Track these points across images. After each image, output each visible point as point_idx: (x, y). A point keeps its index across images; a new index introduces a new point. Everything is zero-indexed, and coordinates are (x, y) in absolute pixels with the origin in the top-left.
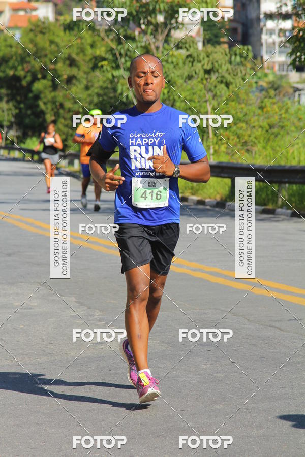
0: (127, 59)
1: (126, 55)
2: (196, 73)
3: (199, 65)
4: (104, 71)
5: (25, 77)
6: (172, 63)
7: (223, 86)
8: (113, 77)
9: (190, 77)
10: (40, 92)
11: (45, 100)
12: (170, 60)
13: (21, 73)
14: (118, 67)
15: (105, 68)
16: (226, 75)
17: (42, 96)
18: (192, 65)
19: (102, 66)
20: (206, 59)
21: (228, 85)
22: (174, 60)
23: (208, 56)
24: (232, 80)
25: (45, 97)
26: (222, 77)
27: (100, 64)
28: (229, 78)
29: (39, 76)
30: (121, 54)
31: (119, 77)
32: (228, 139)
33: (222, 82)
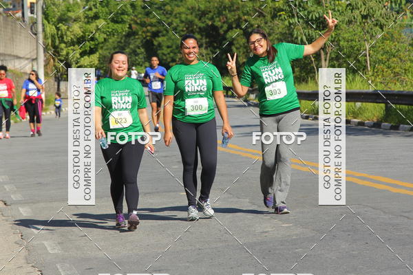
0: (301, 9)
1: (300, 5)
2: (354, 18)
3: (357, 12)
4: (282, 20)
5: (222, 27)
6: (339, 11)
7: (378, 28)
8: (290, 24)
9: (350, 22)
10: (234, 39)
11: (238, 46)
12: (336, 9)
13: (218, 24)
14: (293, 16)
15: (283, 17)
16: (381, 19)
17: (235, 42)
18: (352, 12)
19: (280, 15)
20: (363, 7)
21: (382, 27)
22: (340, 8)
23: (364, 4)
24: (385, 23)
25: (238, 43)
26: (377, 20)
27: (279, 14)
28: (383, 21)
29: (234, 26)
30: (295, 5)
31: (295, 24)
32: (383, 71)
33: (377, 25)
